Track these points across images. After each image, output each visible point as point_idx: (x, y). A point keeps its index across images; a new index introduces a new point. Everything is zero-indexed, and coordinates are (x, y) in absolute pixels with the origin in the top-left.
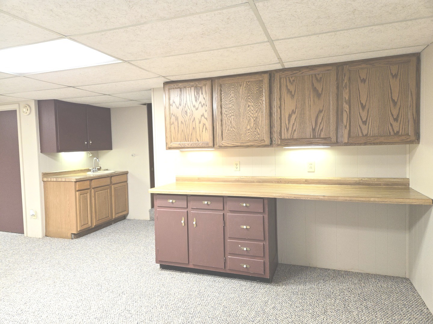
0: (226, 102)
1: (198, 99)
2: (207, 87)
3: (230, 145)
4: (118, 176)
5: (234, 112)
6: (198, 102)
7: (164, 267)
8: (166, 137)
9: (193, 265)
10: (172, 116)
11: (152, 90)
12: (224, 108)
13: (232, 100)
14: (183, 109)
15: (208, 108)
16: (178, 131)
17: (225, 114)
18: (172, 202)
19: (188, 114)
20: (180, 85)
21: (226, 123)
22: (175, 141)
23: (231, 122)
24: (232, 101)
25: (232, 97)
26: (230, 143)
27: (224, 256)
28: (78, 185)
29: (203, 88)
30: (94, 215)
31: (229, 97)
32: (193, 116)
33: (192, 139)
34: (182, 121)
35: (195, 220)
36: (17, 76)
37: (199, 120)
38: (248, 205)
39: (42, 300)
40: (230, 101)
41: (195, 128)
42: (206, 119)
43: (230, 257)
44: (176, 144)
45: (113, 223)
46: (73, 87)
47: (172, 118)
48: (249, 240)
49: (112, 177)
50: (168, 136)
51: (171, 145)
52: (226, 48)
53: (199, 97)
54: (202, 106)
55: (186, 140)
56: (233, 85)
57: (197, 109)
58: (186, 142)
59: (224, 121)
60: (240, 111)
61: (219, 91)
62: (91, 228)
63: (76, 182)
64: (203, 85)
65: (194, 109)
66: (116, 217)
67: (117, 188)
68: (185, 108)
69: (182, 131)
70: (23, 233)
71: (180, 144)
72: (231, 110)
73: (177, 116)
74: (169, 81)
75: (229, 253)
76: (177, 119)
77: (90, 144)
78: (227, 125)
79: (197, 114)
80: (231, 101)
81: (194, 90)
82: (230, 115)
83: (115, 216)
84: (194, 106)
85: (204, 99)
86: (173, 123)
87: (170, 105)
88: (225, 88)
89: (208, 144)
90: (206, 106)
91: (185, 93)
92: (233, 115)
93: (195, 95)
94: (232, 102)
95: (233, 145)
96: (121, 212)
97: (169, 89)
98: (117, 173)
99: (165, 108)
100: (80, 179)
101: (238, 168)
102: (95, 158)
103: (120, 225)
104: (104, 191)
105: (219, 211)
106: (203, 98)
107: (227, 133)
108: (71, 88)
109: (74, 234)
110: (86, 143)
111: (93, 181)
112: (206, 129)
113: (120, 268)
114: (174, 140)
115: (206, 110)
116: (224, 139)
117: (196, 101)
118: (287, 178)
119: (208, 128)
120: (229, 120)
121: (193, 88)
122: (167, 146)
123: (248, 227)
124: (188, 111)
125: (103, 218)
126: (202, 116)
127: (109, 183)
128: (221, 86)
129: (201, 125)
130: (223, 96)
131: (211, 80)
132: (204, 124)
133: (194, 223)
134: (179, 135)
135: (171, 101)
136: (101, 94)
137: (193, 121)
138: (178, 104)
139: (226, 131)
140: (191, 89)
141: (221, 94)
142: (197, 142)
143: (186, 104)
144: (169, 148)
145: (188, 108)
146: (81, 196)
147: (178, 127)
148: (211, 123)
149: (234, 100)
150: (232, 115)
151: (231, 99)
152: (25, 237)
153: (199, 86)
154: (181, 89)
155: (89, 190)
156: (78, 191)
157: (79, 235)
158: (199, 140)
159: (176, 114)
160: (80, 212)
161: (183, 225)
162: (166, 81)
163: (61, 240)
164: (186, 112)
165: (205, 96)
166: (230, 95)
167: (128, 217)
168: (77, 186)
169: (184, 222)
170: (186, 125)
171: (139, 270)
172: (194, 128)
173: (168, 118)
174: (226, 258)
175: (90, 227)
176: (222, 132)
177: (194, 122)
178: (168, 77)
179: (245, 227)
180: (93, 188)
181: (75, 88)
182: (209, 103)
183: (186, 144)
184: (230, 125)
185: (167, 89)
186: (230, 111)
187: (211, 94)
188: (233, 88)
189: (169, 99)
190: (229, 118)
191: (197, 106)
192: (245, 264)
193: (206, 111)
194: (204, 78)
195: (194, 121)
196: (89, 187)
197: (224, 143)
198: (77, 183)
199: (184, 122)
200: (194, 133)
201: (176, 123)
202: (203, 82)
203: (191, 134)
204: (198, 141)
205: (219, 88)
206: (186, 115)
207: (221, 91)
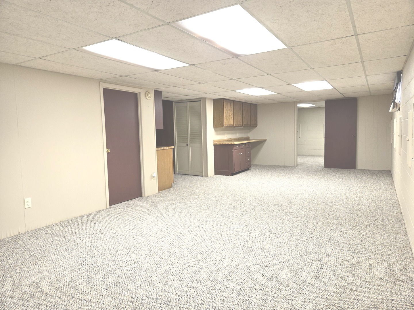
2: (232, 103)
65: (230, 111)
117: (230, 108)
129: (231, 118)
137: (229, 116)
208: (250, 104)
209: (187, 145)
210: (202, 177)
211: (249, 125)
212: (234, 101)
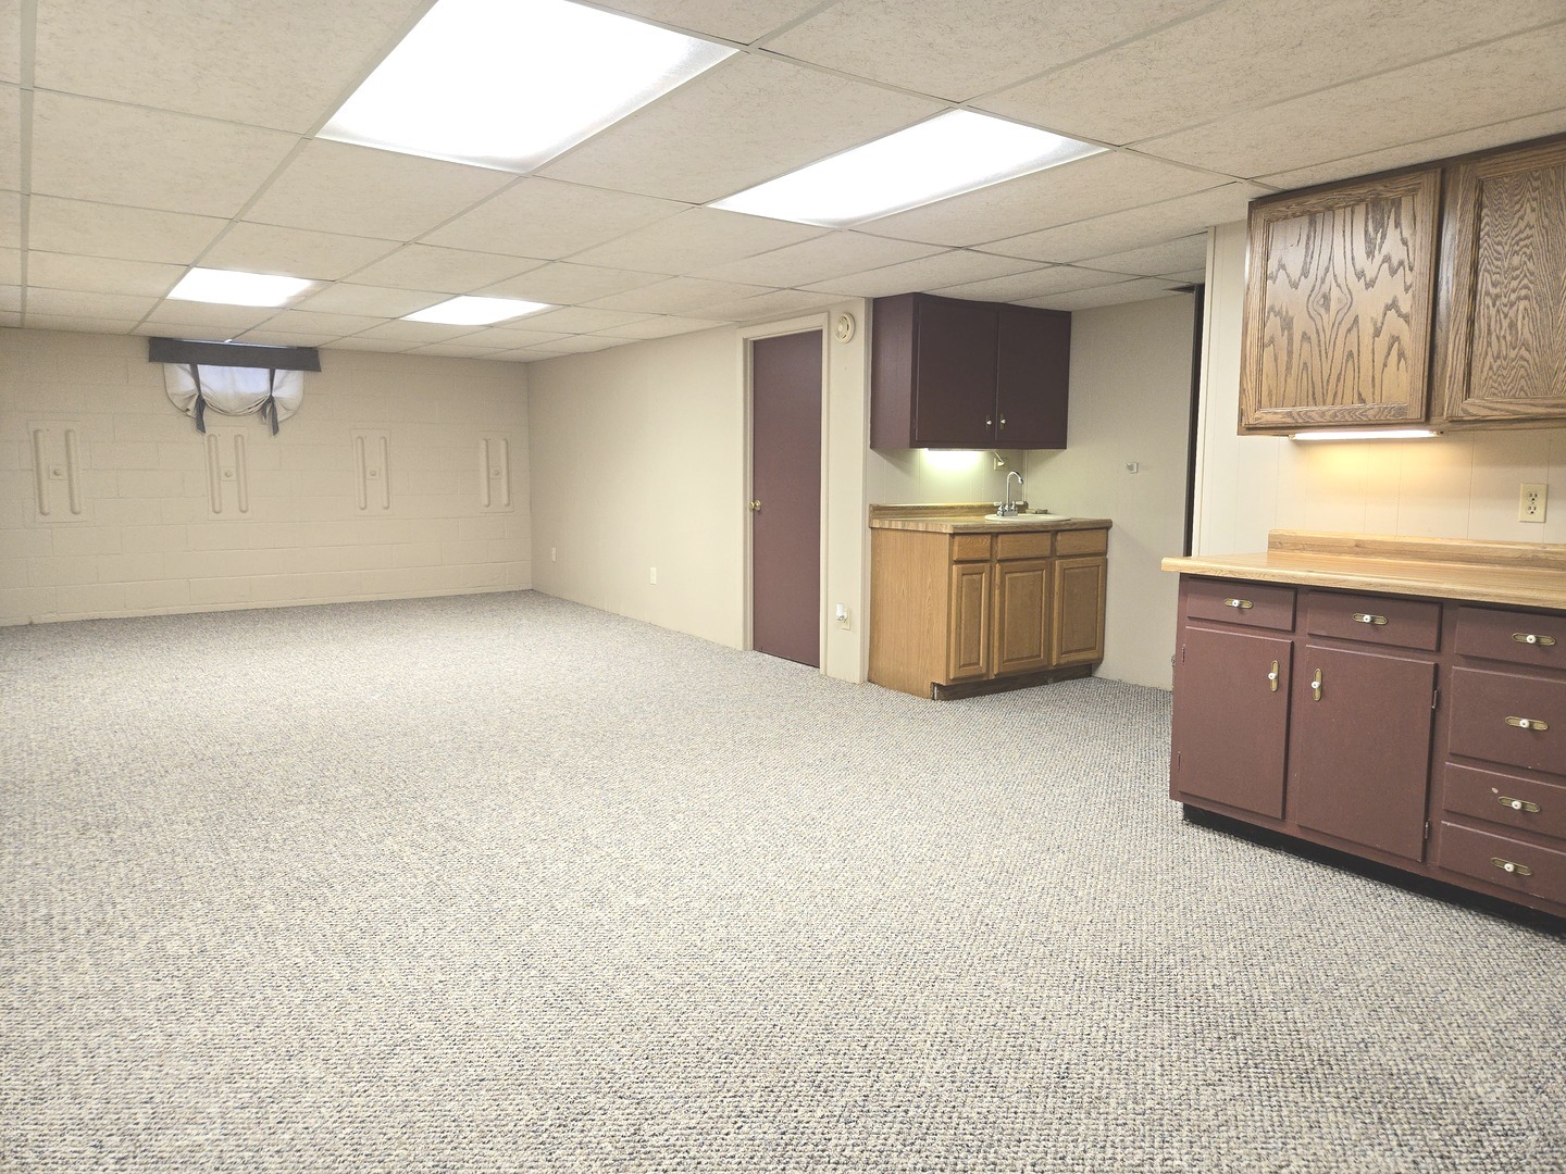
0: (1499, 248)
1: (1381, 247)
3: (1498, 413)
4: (1077, 533)
5: (1531, 286)
6: (1378, 258)
7: (1197, 816)
8: (1242, 391)
9: (1300, 826)
10: (1268, 317)
11: (1211, 231)
12: (1488, 271)
13: (1528, 237)
14: (1314, 286)
15: (1419, 277)
16: (1289, 368)
17: (1487, 293)
18: (1240, 607)
19: (1334, 306)
20: (1312, 200)
21: (1489, 330)
22: (1274, 403)
23: (1512, 325)
24: (1527, 242)
25: (1528, 225)
26: (1498, 406)
27: (1422, 817)
28: (959, 546)
29: (1406, 203)
30: (996, 644)
31: (1515, 227)
32: (1350, 312)
33: (1340, 395)
34: (1304, 333)
35: (1318, 675)
36: (834, 231)
37: (1375, 325)
38: (1547, 641)
39: (856, 812)
40: (1517, 243)
41: (1356, 355)
42: (1406, 318)
43: (1449, 824)
44: (1276, 413)
45: (1051, 679)
46: (967, 249)
47: (1268, 324)
48: (1537, 773)
49: (1057, 532)
50: (1250, 386)
51: (1257, 419)
52: (1480, 43)
53: (1384, 236)
54: (1393, 272)
55: (1314, 398)
56: (1537, 179)
57: (1370, 285)
58: (1314, 408)
59: (1481, 324)
60: (1559, 278)
61: (1470, 206)
62: (985, 679)
63: (953, 535)
64: (1406, 191)
66: (1062, 661)
67: (1072, 571)
68: (1323, 282)
69: (1301, 367)
70: (817, 666)
71: (1290, 414)
72: (1518, 277)
73: (1290, 314)
74: (1271, 192)
75: (1448, 811)
76: (1287, 324)
77: (1002, 428)
78: (1494, 337)
79: (1369, 306)
80: (1522, 243)
81: (1367, 214)
82: (1513, 297)
83: (1059, 658)
84: (1360, 275)
85: (1405, 243)
86: (1272, 341)
87: (1266, 277)
88: (1500, 192)
89: (1401, 411)
90: (1411, 269)
91: (1328, 229)
92: (1526, 298)
93: (1366, 232)
94: (1526, 246)
95: (1514, 413)
96: (1079, 651)
97: (1268, 223)
98: (1075, 524)
99: (1248, 289)
100: (966, 527)
101: (1540, 512)
102: (1012, 473)
103: (1072, 688)
104: (1031, 573)
105: (1418, 655)
106: (1402, 239)
107: (1491, 368)
108: (961, 251)
109: (939, 686)
110: (989, 423)
111: (1000, 538)
112: (1401, 355)
113: (1058, 791)
114: (1270, 400)
115: (1408, 284)
116: (1475, 390)
117: (1370, 254)
119: (1409, 354)
120: (1506, 316)
121: (1360, 210)
122: (1240, 420)
123: (1540, 726)
124: (1335, 294)
125: (1023, 658)
126: (1388, 308)
127: (1047, 553)
128: (1481, 188)
130: (1487, 224)
131: (1439, 170)
132: (1395, 339)
133: (1316, 685)
134: (1291, 381)
135: (1273, 265)
136: (1043, 265)
137: (1349, 330)
138: (1295, 272)
139: (1490, 359)
140: (1353, 212)
141: (1479, 218)
142: (1357, 405)
143: (1327, 270)
144: (1249, 429)
145: (1334, 285)
146: (965, 578)
147: (1290, 353)
148: (1423, 333)
149: (1537, 239)
150: (1519, 298)
151: (1522, 236)
152: (820, 676)
153: (1387, 199)
154: (1312, 216)
155: (987, 565)
156: (958, 562)
157: (954, 691)
158: (1369, 399)
159: (1284, 309)
160: (958, 626)
161: (1274, 686)
162: (1256, 196)
163: (907, 698)
164: (1326, 298)
165: (1407, 233)
166: (1522, 218)
167: (1102, 672)
168: (956, 548)
169: (1277, 678)
170: (1319, 345)
171: (1116, 809)
172: (1351, 354)
173: (1254, 325)
174: (1434, 825)
175: (981, 676)
176: (1469, 365)
177: (1354, 331)
178: (1263, 181)
179: (1524, 723)
180: (999, 561)
181: (971, 253)
182: (1422, 260)
183: (1314, 415)
184: (1509, 338)
185: (1260, 221)
186: (1514, 284)
187: (1436, 222)
188: (1535, 189)
189: (1267, 256)
190: (1506, 310)
191: (1369, 275)
192: (1511, 860)
193: (1407, 290)
194: (1409, 167)
195: (1355, 329)
196: (987, 556)
197: (1475, 407)
198: (957, 538)
199: (1314, 337)
200: (1350, 372)
201: (1284, 342)
202: (1404, 183)
203: (1338, 380)
204: (1362, 401)
205: (1472, 198)
206: (1322, 311)
207: (1479, 206)
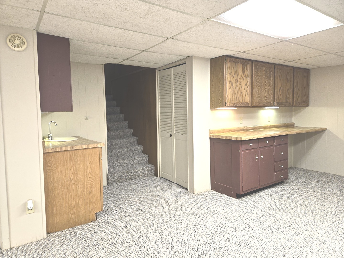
2: (249, 65)
3: (258, 105)
5: (260, 85)
6: (244, 75)
14: (236, 78)
15: (250, 80)
16: (233, 94)
20: (236, 60)
25: (259, 75)
32: (241, 84)
33: (240, 100)
34: (235, 87)
37: (244, 87)
40: (258, 77)
41: (242, 93)
42: (248, 87)
44: (232, 103)
47: (230, 84)
51: (229, 105)
53: (245, 71)
54: (246, 78)
55: (237, 101)
57: (243, 80)
60: (262, 84)
64: (247, 64)
65: (242, 79)
69: (235, 94)
71: (234, 104)
73: (233, 83)
76: (233, 85)
79: (243, 83)
81: (243, 66)
84: (242, 77)
85: (247, 73)
86: (231, 88)
87: (229, 74)
89: (249, 104)
90: (248, 78)
91: (238, 67)
92: (259, 87)
93: (243, 69)
95: (260, 105)
101: (242, 122)
112: (247, 94)
114: (230, 101)
117: (243, 73)
118: (262, 126)
121: (242, 64)
126: (246, 85)
129: (245, 90)
132: (247, 91)
134: (234, 97)
135: (230, 71)
137: (241, 88)
138: (233, 74)
139: (256, 96)
143: (238, 75)
145: (239, 78)
147: (233, 91)
148: (250, 90)
149: (260, 77)
153: (245, 64)
154: (236, 62)
159: (232, 81)
164: (238, 81)
165: (248, 71)
166: (259, 73)
170: (237, 90)
182: (250, 76)
183: (238, 104)
184: (258, 93)
185: (229, 61)
187: (252, 71)
188: (260, 69)
189: (229, 69)
193: (248, 82)
194: (248, 59)
197: (256, 104)
200: (241, 96)
204: (243, 101)
206: (237, 83)
208: (294, 68)
209: (171, 135)
210: (186, 191)
211: (290, 103)
212: (252, 61)
